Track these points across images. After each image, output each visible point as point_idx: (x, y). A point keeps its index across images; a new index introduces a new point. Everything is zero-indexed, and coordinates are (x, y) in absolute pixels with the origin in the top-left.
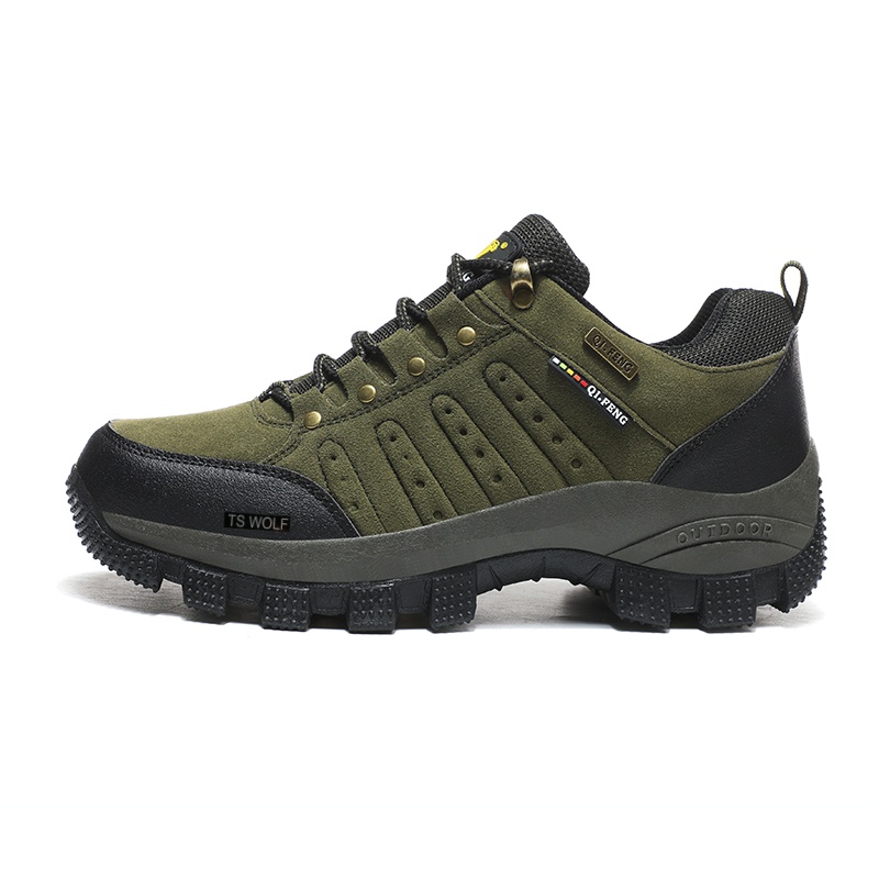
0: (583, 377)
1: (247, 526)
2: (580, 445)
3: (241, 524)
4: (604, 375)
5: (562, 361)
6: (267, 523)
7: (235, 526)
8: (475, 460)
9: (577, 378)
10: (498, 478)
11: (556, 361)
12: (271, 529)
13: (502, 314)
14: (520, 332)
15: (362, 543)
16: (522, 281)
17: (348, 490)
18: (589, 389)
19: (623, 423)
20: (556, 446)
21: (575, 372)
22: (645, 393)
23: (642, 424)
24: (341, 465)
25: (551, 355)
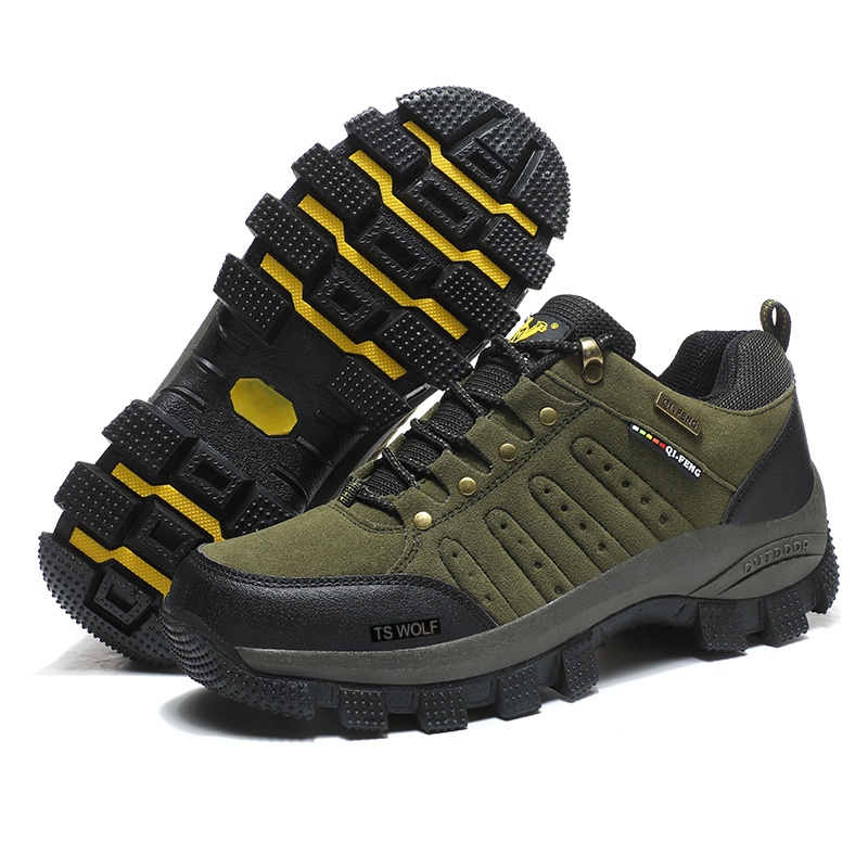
0: (661, 441)
1: (396, 636)
2: (662, 502)
3: (388, 635)
4: (675, 434)
5: (641, 428)
6: (416, 629)
7: (383, 639)
8: (580, 533)
9: (657, 441)
10: (602, 546)
11: (635, 428)
12: (422, 635)
13: (577, 391)
14: (597, 406)
15: (503, 633)
16: (593, 358)
17: (479, 584)
18: (667, 450)
19: (698, 475)
20: (645, 507)
21: (654, 436)
22: (710, 445)
23: (710, 473)
24: (464, 562)
25: (630, 424)
